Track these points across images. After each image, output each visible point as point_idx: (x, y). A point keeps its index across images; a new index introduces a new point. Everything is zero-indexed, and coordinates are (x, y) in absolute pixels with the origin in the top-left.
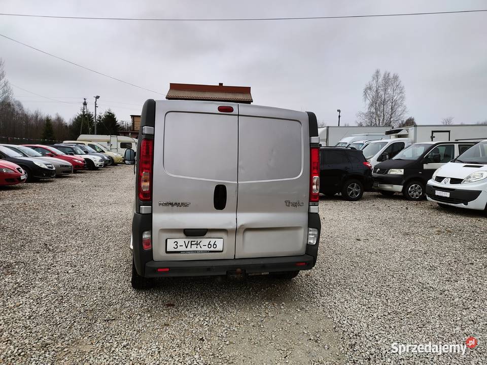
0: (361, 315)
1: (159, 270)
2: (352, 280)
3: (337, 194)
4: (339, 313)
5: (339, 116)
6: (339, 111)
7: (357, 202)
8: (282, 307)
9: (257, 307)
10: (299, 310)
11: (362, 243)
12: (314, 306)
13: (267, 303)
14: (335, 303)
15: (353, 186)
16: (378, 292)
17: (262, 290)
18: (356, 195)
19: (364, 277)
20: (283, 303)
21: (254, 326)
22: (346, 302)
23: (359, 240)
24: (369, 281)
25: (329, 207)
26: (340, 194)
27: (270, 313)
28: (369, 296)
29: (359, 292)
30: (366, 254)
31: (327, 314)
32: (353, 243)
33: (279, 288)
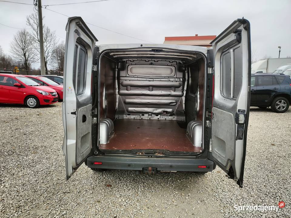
0: (251, 214)
1: (95, 163)
2: (254, 180)
3: (268, 108)
4: (232, 209)
5: (280, 51)
6: (280, 47)
7: (283, 114)
8: (187, 198)
9: (168, 195)
10: (199, 202)
11: (275, 148)
12: (213, 199)
13: (176, 192)
14: (232, 199)
15: (280, 102)
16: (274, 194)
17: (178, 181)
18: (283, 108)
19: (267, 178)
20: (189, 194)
21: (158, 211)
22: (241, 200)
23: (274, 145)
24: (269, 183)
25: (259, 117)
26: (270, 107)
27: (175, 202)
28: (264, 196)
29: (257, 191)
30: (275, 157)
31: (222, 208)
32: (268, 147)
33: (192, 181)
